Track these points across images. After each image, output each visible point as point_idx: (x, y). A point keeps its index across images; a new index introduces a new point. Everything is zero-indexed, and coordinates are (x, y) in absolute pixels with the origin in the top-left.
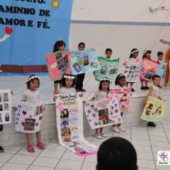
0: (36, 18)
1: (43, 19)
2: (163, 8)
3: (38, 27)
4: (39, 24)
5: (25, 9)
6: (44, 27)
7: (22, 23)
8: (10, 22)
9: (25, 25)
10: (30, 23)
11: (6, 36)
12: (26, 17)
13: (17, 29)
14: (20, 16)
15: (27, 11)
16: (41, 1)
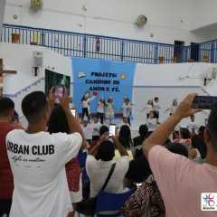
0: (111, 86)
1: (115, 86)
3: (113, 91)
4: (113, 89)
5: (104, 81)
6: (116, 91)
7: (103, 89)
8: (95, 89)
10: (108, 89)
11: (94, 97)
12: (105, 86)
13: (101, 92)
14: (101, 85)
15: (106, 82)
16: (114, 75)
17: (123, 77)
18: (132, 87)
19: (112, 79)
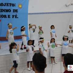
0: (11, 14)
1: (15, 14)
2: (72, 4)
3: (13, 17)
4: (13, 16)
5: (6, 10)
6: (16, 18)
7: (5, 16)
9: (6, 17)
10: (9, 16)
12: (7, 14)
14: (4, 13)
16: (13, 5)
17: (20, 6)
18: (27, 14)
19: (12, 8)
